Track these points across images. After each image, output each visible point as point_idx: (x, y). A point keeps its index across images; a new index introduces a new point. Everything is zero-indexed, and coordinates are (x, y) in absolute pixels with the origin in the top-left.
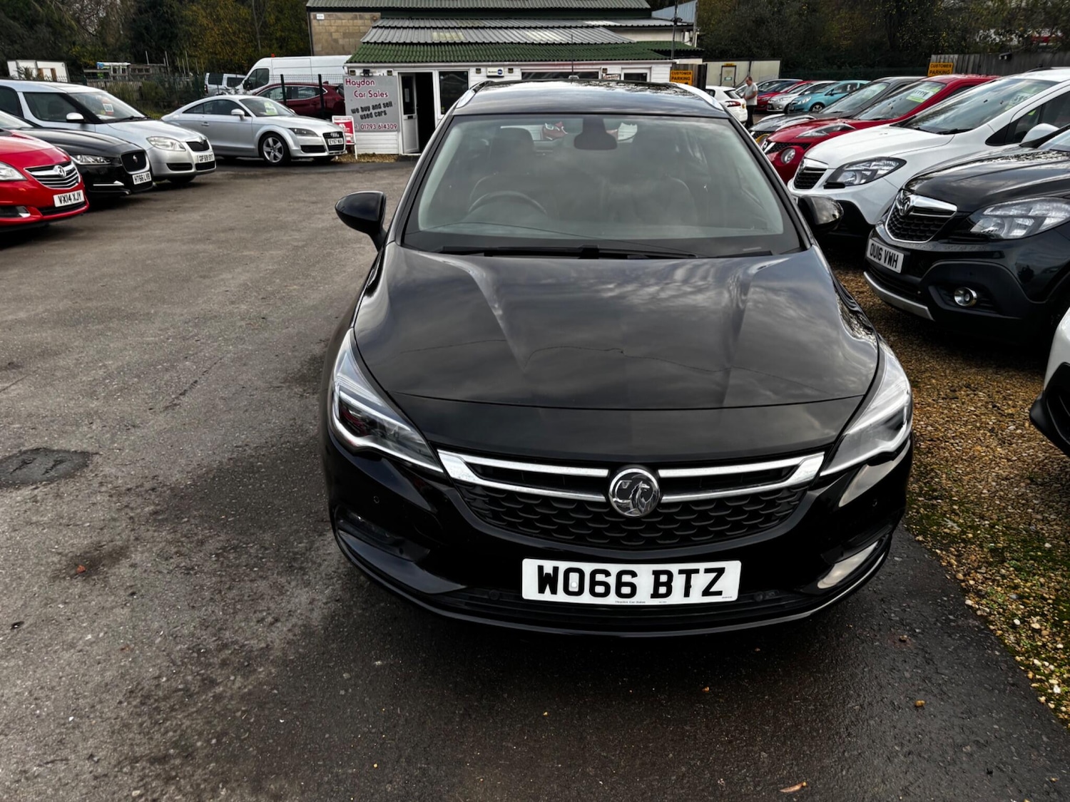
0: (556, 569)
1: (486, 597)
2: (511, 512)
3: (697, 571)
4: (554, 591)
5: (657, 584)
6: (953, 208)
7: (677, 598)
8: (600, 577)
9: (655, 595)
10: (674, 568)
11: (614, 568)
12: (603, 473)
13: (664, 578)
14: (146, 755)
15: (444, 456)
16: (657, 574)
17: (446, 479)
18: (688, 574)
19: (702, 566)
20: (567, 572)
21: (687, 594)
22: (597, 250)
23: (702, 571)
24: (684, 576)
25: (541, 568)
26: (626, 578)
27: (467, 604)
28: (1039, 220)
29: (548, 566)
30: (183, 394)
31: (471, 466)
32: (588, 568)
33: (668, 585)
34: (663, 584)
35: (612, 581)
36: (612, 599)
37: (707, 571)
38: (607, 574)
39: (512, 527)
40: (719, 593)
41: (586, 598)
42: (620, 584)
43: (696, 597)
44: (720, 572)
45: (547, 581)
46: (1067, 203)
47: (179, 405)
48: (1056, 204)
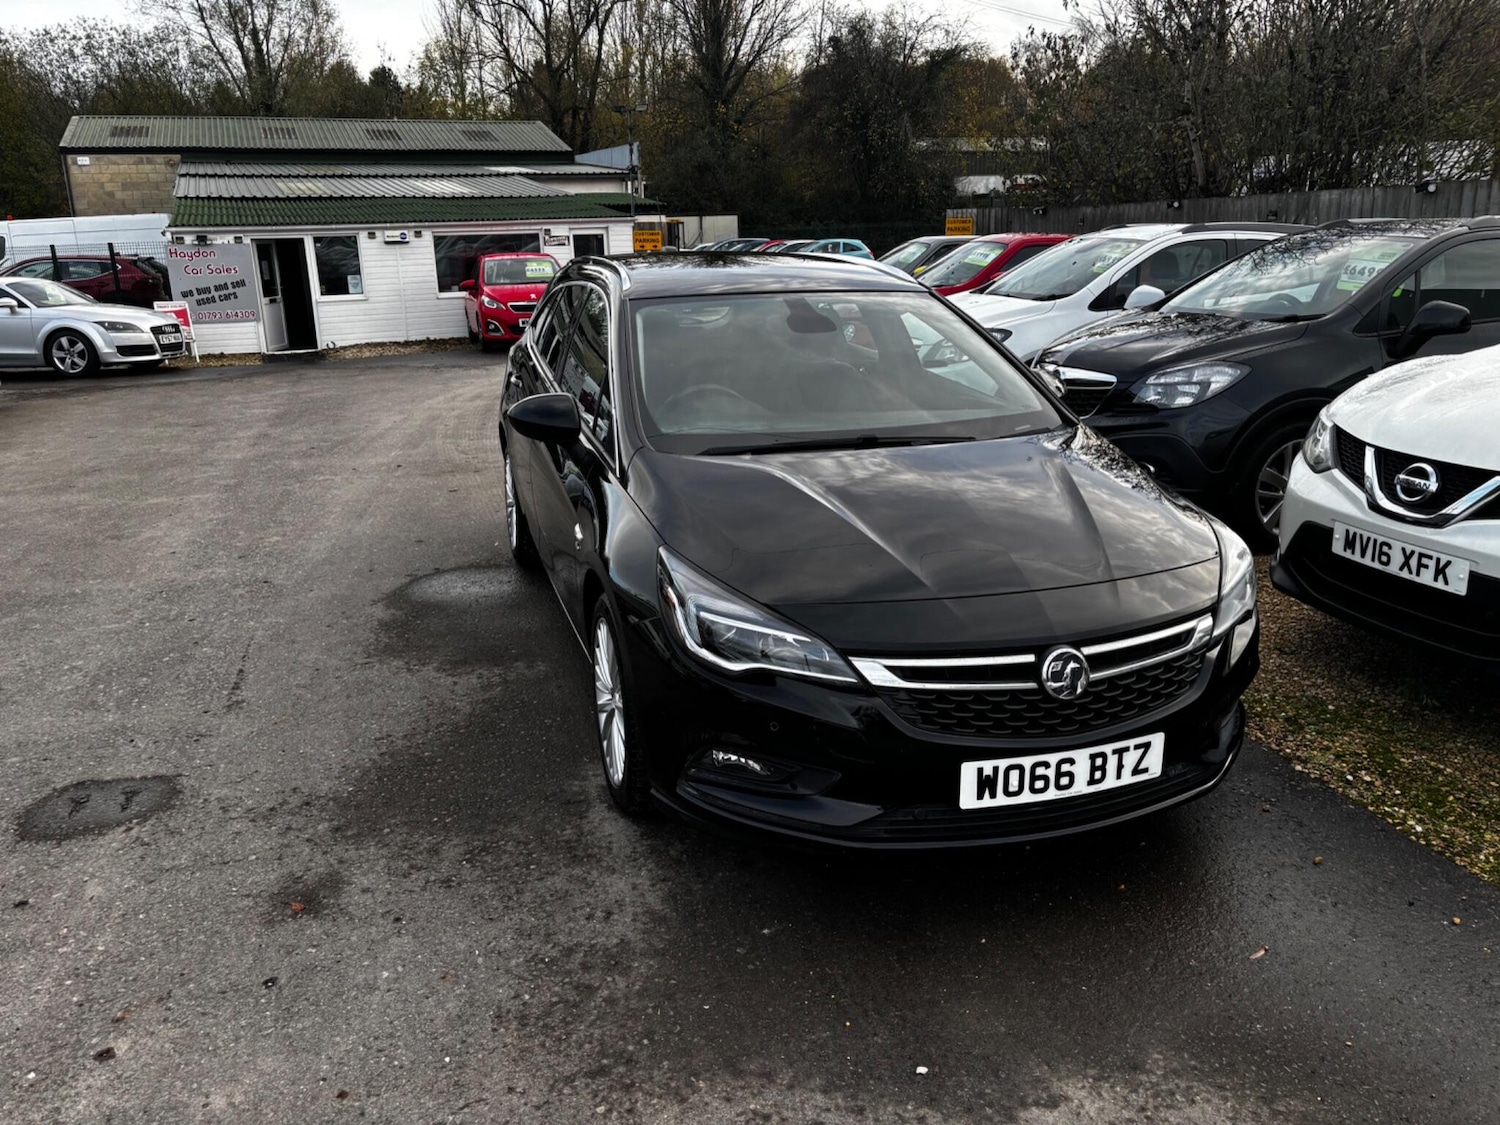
0: (996, 769)
1: (911, 818)
2: (944, 714)
3: (1127, 749)
4: (993, 795)
5: (1094, 769)
6: (1112, 379)
7: (1110, 782)
8: (1040, 771)
9: (1092, 782)
10: (1108, 748)
11: (1053, 758)
12: (1030, 658)
13: (1099, 762)
14: (579, 1072)
15: (860, 664)
16: (1093, 757)
17: (865, 688)
18: (1120, 752)
19: (1131, 743)
20: (1008, 770)
21: (1119, 776)
22: (876, 439)
23: (1132, 748)
24: (1116, 756)
25: (980, 771)
26: (1065, 768)
27: (886, 831)
28: (1205, 385)
29: (988, 766)
30: (236, 687)
31: (890, 669)
32: (1027, 762)
33: (1103, 768)
34: (1098, 768)
35: (1051, 773)
36: (1052, 794)
37: (1137, 747)
38: (1047, 765)
39: (945, 728)
40: (1146, 770)
41: (1027, 797)
42: (1059, 774)
43: (1127, 779)
44: (1147, 746)
45: (986, 784)
46: (1229, 366)
47: (243, 701)
48: (1218, 368)
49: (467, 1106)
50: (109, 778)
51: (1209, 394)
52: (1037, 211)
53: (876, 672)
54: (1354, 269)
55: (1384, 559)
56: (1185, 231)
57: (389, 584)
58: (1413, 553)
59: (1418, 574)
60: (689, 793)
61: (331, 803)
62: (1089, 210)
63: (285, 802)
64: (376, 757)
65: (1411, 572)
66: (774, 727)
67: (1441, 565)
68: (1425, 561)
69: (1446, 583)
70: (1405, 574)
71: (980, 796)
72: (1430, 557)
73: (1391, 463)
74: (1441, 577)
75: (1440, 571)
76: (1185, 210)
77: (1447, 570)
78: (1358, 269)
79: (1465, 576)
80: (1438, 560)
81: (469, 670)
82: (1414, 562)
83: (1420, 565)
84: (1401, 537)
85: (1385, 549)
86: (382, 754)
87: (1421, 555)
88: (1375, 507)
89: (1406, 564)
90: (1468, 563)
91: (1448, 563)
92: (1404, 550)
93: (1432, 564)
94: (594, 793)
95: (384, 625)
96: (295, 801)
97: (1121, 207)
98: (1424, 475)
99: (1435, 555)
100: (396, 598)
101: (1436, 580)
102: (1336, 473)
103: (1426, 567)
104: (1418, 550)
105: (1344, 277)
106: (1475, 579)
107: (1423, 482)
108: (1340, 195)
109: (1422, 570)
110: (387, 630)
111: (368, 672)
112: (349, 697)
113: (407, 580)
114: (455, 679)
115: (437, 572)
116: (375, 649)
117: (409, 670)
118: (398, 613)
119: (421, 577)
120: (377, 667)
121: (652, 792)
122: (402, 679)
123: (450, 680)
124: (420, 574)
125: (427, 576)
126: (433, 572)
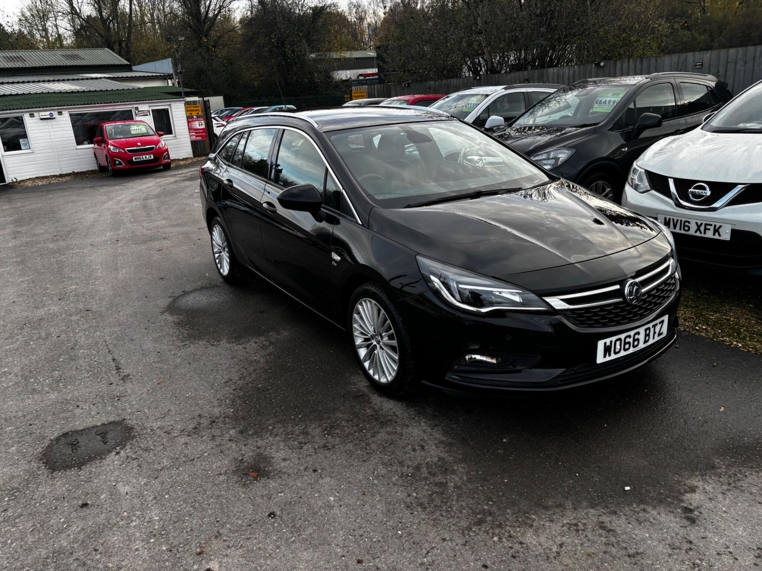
0: (611, 342)
1: (573, 372)
2: (589, 319)
3: (656, 325)
4: (610, 355)
5: (646, 336)
7: (651, 341)
8: (628, 340)
9: (645, 342)
10: (651, 325)
11: (632, 333)
12: (617, 287)
13: (648, 332)
14: (470, 524)
15: (549, 300)
16: (646, 330)
17: (552, 311)
18: (655, 327)
19: (658, 321)
20: (616, 341)
21: (654, 338)
23: (658, 324)
24: (653, 328)
25: (605, 343)
26: (636, 337)
27: (561, 381)
28: (557, 159)
29: (608, 341)
30: (118, 368)
31: (562, 300)
32: (623, 336)
33: (649, 335)
35: (631, 340)
36: (632, 350)
37: (660, 323)
38: (629, 337)
39: (590, 326)
40: (662, 333)
41: (623, 353)
42: (634, 340)
43: (657, 338)
44: (663, 322)
45: (607, 350)
46: (567, 150)
47: (129, 375)
48: (561, 151)
49: (428, 552)
50: (81, 428)
51: (559, 163)
52: (405, 85)
53: (557, 302)
54: (601, 101)
55: (686, 228)
56: (505, 89)
57: (164, 302)
58: (702, 224)
59: (705, 233)
60: (454, 379)
61: (227, 419)
62: (432, 83)
63: (199, 424)
64: (232, 391)
65: (701, 233)
66: (509, 337)
67: (717, 228)
68: (708, 227)
69: (720, 235)
70: (698, 234)
71: (605, 356)
72: (711, 225)
73: (683, 185)
74: (717, 234)
75: (716, 231)
76: (482, 81)
77: (720, 230)
78: (603, 101)
79: (729, 231)
80: (715, 226)
81: (247, 340)
82: (702, 228)
83: (706, 229)
84: (694, 217)
85: (687, 224)
86: (234, 390)
87: (706, 225)
88: (679, 205)
89: (698, 229)
90: (730, 225)
91: (720, 227)
92: (697, 223)
93: (712, 228)
94: (366, 390)
95: (179, 324)
96: (205, 422)
97: (449, 80)
98: (703, 188)
99: (713, 224)
100: (172, 308)
101: (714, 235)
102: (653, 192)
103: (709, 229)
104: (704, 222)
105: (596, 105)
106: (734, 232)
107: (703, 191)
108: (558, 70)
109: (707, 231)
110: (182, 327)
111: (189, 349)
112: (190, 364)
113: (171, 299)
114: (243, 346)
115: (185, 293)
116: (184, 337)
117: (212, 345)
118: (180, 317)
119: (178, 297)
120: (192, 346)
121: (423, 381)
122: (212, 350)
123: (240, 347)
124: (176, 295)
125: (181, 296)
126: (183, 293)
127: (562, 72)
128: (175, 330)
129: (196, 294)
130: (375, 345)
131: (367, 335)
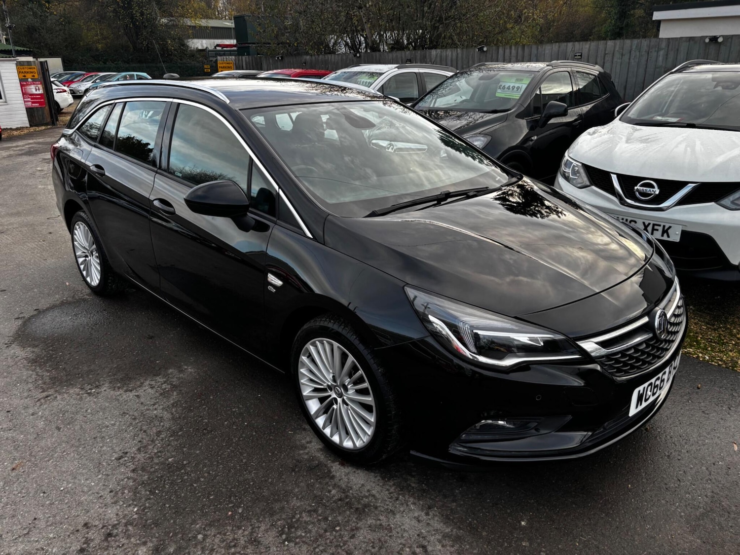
0: (644, 389)
4: (641, 404)
5: (669, 374)
8: (656, 383)
9: (667, 381)
11: (661, 374)
12: (645, 320)
15: (584, 344)
20: (647, 387)
25: (639, 392)
29: (641, 388)
31: (598, 343)
32: (654, 380)
33: (671, 372)
36: (657, 394)
38: (658, 378)
41: (651, 399)
42: (661, 381)
45: (640, 399)
46: (483, 137)
48: (478, 138)
52: (278, 58)
53: (591, 347)
54: (504, 86)
56: (398, 67)
57: (10, 327)
58: (649, 224)
59: (652, 234)
60: (460, 451)
61: (130, 528)
62: (308, 57)
63: (87, 541)
64: (130, 475)
66: (538, 398)
67: (666, 228)
68: (656, 227)
69: (668, 236)
71: (637, 407)
72: (660, 225)
73: (628, 182)
74: (665, 235)
75: (665, 231)
76: (362, 57)
77: (669, 231)
78: (506, 87)
79: (679, 233)
80: (664, 226)
81: (138, 383)
82: (650, 228)
83: (653, 229)
84: (641, 217)
86: (133, 471)
87: (654, 225)
88: (623, 202)
90: (681, 226)
91: (670, 227)
92: (644, 223)
93: (660, 229)
94: (321, 456)
95: (35, 362)
96: (96, 536)
97: (326, 56)
98: (652, 186)
99: (662, 224)
100: (23, 337)
101: (662, 236)
102: (594, 188)
103: (657, 230)
104: (652, 222)
105: (499, 91)
106: (684, 233)
107: (652, 189)
108: (441, 52)
109: (655, 231)
110: (40, 366)
111: (55, 403)
112: (58, 429)
113: (20, 322)
114: (134, 393)
115: (40, 312)
116: (44, 383)
117: (90, 394)
118: (36, 350)
119: (29, 319)
120: (59, 397)
121: (412, 452)
122: (90, 403)
123: (131, 395)
124: (27, 316)
125: (33, 316)
126: (35, 313)
127: (445, 54)
128: (31, 372)
129: (56, 313)
130: (335, 399)
131: (322, 385)
